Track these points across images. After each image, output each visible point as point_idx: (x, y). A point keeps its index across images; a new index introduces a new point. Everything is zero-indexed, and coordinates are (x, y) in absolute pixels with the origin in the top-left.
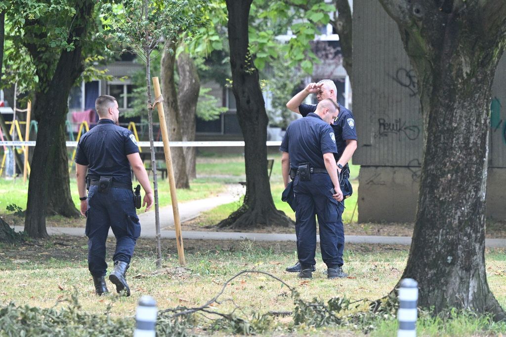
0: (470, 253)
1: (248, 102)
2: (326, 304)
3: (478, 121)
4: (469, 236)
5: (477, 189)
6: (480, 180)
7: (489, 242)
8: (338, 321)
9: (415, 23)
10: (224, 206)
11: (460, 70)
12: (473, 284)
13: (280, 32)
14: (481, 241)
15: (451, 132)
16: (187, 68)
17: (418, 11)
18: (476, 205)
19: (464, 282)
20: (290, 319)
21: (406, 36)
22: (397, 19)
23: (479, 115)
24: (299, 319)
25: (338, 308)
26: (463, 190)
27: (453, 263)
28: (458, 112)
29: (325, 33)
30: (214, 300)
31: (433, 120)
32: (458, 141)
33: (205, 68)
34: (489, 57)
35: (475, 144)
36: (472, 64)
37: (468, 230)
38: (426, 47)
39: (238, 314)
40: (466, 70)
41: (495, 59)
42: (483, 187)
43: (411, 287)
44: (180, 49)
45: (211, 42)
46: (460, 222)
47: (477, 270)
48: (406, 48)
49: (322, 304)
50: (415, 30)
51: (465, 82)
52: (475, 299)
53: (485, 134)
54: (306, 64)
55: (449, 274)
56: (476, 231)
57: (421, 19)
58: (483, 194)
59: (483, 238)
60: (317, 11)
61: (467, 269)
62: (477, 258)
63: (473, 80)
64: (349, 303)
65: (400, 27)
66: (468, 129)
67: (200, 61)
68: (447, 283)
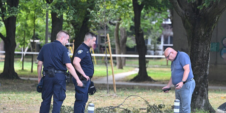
0: (203, 91)
1: (140, 42)
2: (157, 106)
3: (206, 49)
4: (203, 86)
5: (206, 71)
6: (207, 68)
7: (209, 87)
8: (161, 112)
9: (187, 18)
10: (133, 75)
11: (201, 33)
12: (204, 101)
13: (153, 21)
14: (207, 87)
15: (198, 52)
16: (123, 31)
17: (188, 14)
18: (206, 76)
19: (201, 100)
20: (146, 111)
21: (184, 22)
22: (181, 16)
23: (207, 47)
24: (148, 111)
25: (161, 108)
26: (201, 71)
27: (198, 94)
28: (200, 46)
29: (168, 21)
30: (122, 104)
31: (192, 49)
32: (200, 55)
33: (130, 31)
34: (210, 29)
35: (205, 56)
36: (205, 31)
37: (203, 84)
38: (190, 26)
39: (129, 109)
40: (203, 33)
41: (212, 30)
42: (208, 70)
43: (178, 102)
44: (121, 26)
45: (130, 23)
46: (200, 81)
47: (205, 96)
48: (184, 26)
49: (156, 106)
50: (187, 20)
51: (203, 37)
52: (205, 106)
53: (209, 54)
54: (160, 31)
55: (196, 98)
56: (205, 84)
57: (188, 16)
58: (208, 72)
59: (207, 86)
60: (163, 14)
61: (202, 96)
62: (205, 93)
63: (205, 36)
64: (165, 106)
65: (182, 19)
66: (203, 52)
67: (128, 29)
68: (196, 100)
